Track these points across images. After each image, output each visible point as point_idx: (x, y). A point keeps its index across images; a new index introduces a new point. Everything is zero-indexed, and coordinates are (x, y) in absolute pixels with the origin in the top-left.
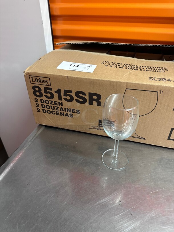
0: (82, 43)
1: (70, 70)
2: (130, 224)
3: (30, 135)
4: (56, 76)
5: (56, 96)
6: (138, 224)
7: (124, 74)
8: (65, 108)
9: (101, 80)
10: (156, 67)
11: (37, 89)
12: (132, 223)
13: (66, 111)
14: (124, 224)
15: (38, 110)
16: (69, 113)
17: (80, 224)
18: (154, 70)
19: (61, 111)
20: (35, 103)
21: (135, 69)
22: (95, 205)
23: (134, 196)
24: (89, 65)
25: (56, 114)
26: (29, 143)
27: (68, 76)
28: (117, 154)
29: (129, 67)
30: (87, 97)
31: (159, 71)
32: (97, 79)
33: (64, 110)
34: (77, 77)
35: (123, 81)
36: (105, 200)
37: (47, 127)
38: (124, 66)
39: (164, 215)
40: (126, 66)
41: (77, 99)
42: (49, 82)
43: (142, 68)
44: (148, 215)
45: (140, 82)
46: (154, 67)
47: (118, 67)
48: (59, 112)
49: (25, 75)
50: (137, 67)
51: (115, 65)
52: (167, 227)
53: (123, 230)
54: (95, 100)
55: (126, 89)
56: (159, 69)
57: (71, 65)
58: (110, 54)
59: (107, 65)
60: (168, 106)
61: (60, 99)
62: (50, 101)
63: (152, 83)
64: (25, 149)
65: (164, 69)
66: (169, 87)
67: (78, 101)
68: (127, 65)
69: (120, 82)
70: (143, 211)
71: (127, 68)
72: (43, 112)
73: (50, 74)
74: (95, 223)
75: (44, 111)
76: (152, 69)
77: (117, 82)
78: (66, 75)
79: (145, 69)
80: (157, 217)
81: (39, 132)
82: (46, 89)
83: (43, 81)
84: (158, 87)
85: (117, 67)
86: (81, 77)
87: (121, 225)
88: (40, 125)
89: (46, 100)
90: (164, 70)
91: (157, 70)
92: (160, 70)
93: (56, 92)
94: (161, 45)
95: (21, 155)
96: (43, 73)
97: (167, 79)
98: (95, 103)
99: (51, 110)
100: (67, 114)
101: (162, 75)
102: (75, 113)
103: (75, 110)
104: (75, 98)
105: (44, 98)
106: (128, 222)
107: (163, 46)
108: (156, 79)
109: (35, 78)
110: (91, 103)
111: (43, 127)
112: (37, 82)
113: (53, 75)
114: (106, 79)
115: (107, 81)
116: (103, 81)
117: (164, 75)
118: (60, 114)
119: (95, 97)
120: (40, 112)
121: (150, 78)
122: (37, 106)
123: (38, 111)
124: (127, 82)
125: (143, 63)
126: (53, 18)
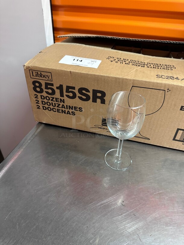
0: (86, 36)
1: (73, 64)
2: (133, 225)
3: (30, 133)
4: (58, 70)
5: (58, 92)
6: (140, 224)
7: (131, 71)
8: (67, 106)
9: (107, 76)
10: (164, 65)
11: (37, 84)
12: (135, 224)
13: (68, 108)
14: (127, 224)
15: (38, 106)
16: (71, 111)
17: (83, 224)
18: (162, 68)
19: (62, 109)
20: (35, 99)
21: (142, 65)
22: (98, 205)
23: (137, 196)
24: (93, 60)
25: (57, 112)
26: (28, 141)
27: (72, 71)
28: (120, 154)
29: (136, 63)
30: (91, 94)
31: (167, 69)
32: (102, 75)
33: (66, 108)
34: (81, 73)
35: (129, 78)
36: (108, 201)
37: (47, 125)
38: (130, 62)
39: (167, 216)
40: (132, 63)
41: (80, 96)
42: (50, 78)
43: (148, 65)
44: (151, 216)
45: (147, 80)
46: (162, 65)
47: (124, 63)
48: (60, 110)
49: (24, 70)
50: (144, 63)
51: (121, 61)
52: (170, 228)
53: (126, 230)
54: (99, 97)
55: (133, 86)
56: (166, 67)
57: (74, 59)
58: (115, 49)
59: (112, 61)
60: (175, 105)
61: (62, 95)
62: (51, 97)
63: (160, 81)
64: (24, 147)
65: (171, 66)
66: (177, 85)
67: (80, 98)
68: (133, 61)
69: (126, 79)
70: (147, 212)
71: (133, 65)
72: (43, 109)
73: (52, 69)
74: (98, 223)
75: (45, 108)
76: (159, 66)
77: (123, 79)
78: (69, 70)
79: (152, 66)
80: (160, 218)
81: (39, 130)
82: (47, 84)
83: (44, 76)
84: (165, 85)
85: (122, 63)
86: (85, 73)
87: (124, 225)
88: (39, 123)
89: (46, 97)
90: (172, 68)
91: (164, 67)
92: (168, 67)
93: (57, 88)
94: (169, 42)
95: (19, 153)
96: (45, 67)
97: (175, 77)
98: (99, 100)
99: (52, 107)
100: (68, 111)
101: (169, 73)
102: (77, 111)
103: (77, 107)
104: (78, 95)
105: (45, 94)
106: (131, 222)
107: (171, 42)
108: (163, 77)
109: (36, 72)
110: (94, 101)
111: (43, 125)
112: (38, 76)
113: (55, 70)
114: (111, 76)
115: (112, 77)
116: (109, 77)
117: (172, 73)
118: (61, 112)
119: (99, 95)
120: (40, 109)
121: (157, 75)
122: (37, 103)
123: (38, 108)
124: (134, 79)
125: (149, 60)
126: (54, 8)
